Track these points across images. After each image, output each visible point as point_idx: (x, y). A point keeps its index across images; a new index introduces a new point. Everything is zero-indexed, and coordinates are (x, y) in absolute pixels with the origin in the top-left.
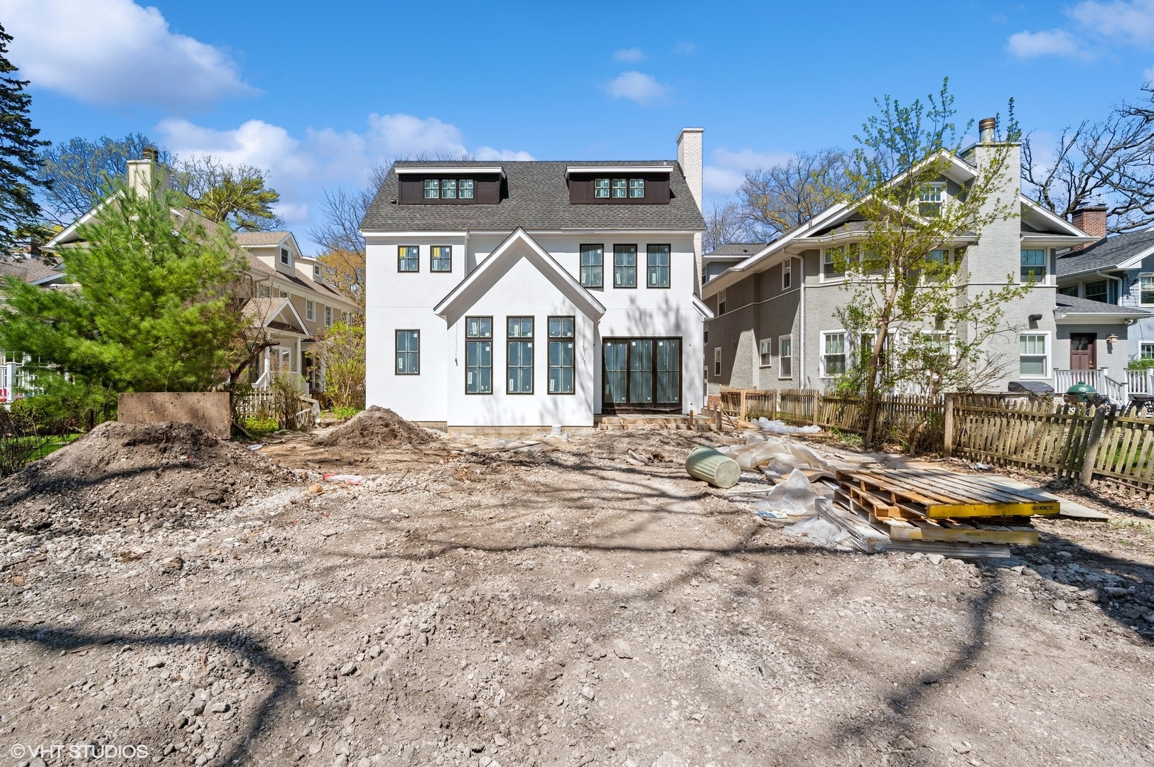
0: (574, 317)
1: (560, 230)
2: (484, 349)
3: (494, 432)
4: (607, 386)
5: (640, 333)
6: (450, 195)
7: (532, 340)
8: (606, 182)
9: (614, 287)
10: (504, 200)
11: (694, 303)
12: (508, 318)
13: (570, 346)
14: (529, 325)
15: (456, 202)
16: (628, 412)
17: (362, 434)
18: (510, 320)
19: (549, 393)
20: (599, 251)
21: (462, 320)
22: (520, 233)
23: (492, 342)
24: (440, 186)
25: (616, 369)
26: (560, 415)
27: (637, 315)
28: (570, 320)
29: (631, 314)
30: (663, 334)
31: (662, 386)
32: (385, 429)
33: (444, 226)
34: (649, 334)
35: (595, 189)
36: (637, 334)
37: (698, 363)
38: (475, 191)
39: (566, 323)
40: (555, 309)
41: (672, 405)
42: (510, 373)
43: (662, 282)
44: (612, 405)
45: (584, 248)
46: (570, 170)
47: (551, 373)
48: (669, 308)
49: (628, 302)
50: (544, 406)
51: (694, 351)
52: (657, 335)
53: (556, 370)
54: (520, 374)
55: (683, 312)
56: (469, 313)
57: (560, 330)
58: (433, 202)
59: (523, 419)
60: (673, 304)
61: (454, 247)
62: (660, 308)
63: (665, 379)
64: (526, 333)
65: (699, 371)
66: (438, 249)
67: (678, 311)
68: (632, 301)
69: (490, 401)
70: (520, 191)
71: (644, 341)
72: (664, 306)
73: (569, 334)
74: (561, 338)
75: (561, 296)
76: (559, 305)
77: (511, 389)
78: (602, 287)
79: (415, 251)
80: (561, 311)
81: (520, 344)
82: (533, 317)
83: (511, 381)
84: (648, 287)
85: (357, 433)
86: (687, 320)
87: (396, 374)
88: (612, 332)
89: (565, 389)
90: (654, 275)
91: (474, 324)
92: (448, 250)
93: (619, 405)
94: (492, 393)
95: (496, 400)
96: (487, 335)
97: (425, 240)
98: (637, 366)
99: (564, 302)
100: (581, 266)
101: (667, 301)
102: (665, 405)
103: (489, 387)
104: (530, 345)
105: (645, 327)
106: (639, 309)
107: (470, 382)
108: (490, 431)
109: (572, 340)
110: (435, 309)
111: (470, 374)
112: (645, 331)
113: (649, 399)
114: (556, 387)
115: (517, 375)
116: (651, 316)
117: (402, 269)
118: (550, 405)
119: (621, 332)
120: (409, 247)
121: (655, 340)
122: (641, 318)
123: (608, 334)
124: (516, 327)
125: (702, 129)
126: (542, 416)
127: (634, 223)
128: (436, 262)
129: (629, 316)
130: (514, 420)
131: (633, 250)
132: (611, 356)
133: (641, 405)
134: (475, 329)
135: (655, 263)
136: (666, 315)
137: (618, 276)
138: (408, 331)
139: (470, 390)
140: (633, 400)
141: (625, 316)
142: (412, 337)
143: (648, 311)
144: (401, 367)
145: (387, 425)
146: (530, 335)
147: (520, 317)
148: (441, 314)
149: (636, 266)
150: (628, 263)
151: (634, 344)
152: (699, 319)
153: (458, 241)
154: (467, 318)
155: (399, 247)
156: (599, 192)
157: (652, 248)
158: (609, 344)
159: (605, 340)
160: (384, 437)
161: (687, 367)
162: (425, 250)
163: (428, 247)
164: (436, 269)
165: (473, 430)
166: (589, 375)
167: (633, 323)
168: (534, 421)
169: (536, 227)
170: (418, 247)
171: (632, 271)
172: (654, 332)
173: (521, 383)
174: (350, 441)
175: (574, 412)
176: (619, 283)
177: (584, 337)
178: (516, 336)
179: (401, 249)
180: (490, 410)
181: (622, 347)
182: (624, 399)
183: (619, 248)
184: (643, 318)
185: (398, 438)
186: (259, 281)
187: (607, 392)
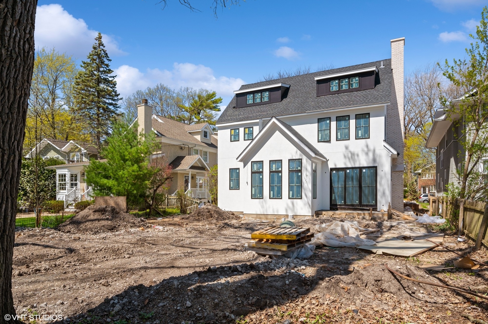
0: (301, 159)
1: (306, 113)
2: (259, 177)
3: (264, 217)
4: (333, 195)
5: (352, 165)
6: (258, 101)
7: (281, 172)
8: (337, 82)
9: (337, 140)
10: (284, 99)
11: (384, 146)
12: (270, 161)
13: (300, 174)
14: (280, 164)
15: (262, 104)
16: (344, 209)
17: (198, 215)
18: (271, 162)
19: (289, 198)
20: (328, 122)
21: (250, 163)
22: (274, 120)
23: (263, 173)
24: (254, 97)
25: (338, 186)
26: (295, 210)
27: (350, 155)
28: (300, 161)
29: (346, 155)
30: (365, 165)
31: (365, 195)
32: (208, 213)
33: (251, 117)
34: (357, 165)
35: (330, 86)
36: (350, 166)
37: (388, 181)
38: (270, 97)
39: (298, 163)
40: (292, 156)
41: (371, 206)
42: (271, 188)
43: (365, 135)
44: (336, 205)
45: (319, 120)
46: (316, 79)
47: (290, 188)
48: (369, 150)
49: (344, 149)
50: (288, 205)
51: (385, 174)
52: (361, 166)
53: (292, 187)
54: (276, 189)
55: (378, 152)
56: (253, 160)
57: (295, 166)
58: (251, 105)
59: (277, 211)
60: (371, 148)
61: (254, 127)
62: (363, 150)
63: (366, 191)
64: (279, 169)
65: (388, 186)
66: (247, 129)
67: (374, 151)
68: (347, 148)
69: (262, 202)
70: (294, 93)
71: (354, 169)
72: (366, 149)
73: (299, 168)
74: (295, 170)
75: (295, 149)
76: (294, 154)
77: (272, 196)
78: (330, 140)
79: (238, 131)
80: (295, 156)
81: (276, 173)
82: (281, 160)
83: (272, 192)
84: (356, 139)
85: (196, 215)
86: (380, 156)
87: (230, 189)
88: (335, 165)
89: (297, 196)
90: (360, 132)
91: (255, 165)
92: (251, 129)
93: (340, 205)
94: (263, 198)
95: (265, 201)
96: (261, 170)
97: (241, 126)
98: (350, 184)
99: (297, 152)
100: (318, 131)
101: (367, 146)
102: (367, 206)
103: (261, 195)
104: (280, 174)
105: (354, 161)
106: (350, 152)
107: (253, 193)
108: (262, 217)
109: (300, 171)
110: (237, 159)
111: (253, 189)
112: (355, 164)
113: (357, 202)
114: (293, 196)
115: (274, 189)
116: (358, 155)
117: (232, 140)
118: (291, 205)
119: (341, 165)
120: (235, 129)
121: (361, 168)
122: (352, 157)
123: (333, 167)
124: (274, 166)
125: (404, 38)
126: (286, 211)
127: (347, 104)
128: (246, 135)
129: (345, 157)
130: (274, 212)
131: (347, 119)
132: (335, 179)
133: (352, 205)
134: (255, 169)
135: (360, 125)
136: (367, 154)
137: (339, 134)
138: (235, 169)
139: (253, 197)
140: (348, 203)
141: (343, 157)
142: (236, 172)
143: (356, 153)
144: (232, 186)
145: (209, 212)
146: (280, 169)
147: (276, 161)
148: (241, 161)
149: (349, 128)
150: (345, 126)
151: (348, 171)
152: (388, 155)
153: (256, 124)
154: (252, 162)
155: (231, 130)
156: (332, 88)
157: (358, 117)
158: (334, 172)
159: (332, 170)
160: (207, 217)
161: (380, 184)
162: (242, 130)
163: (243, 128)
164: (246, 139)
165: (255, 216)
166: (309, 189)
167: (347, 160)
168: (283, 212)
169: (294, 113)
170: (239, 129)
171: (347, 131)
172: (360, 164)
173: (276, 194)
174: (193, 218)
175: (302, 209)
176: (339, 137)
177: (306, 169)
178: (274, 170)
179: (232, 130)
180: (263, 207)
181: (342, 173)
182: (343, 202)
183: (339, 119)
184: (353, 157)
185: (213, 217)
186: (192, 147)
187: (333, 198)
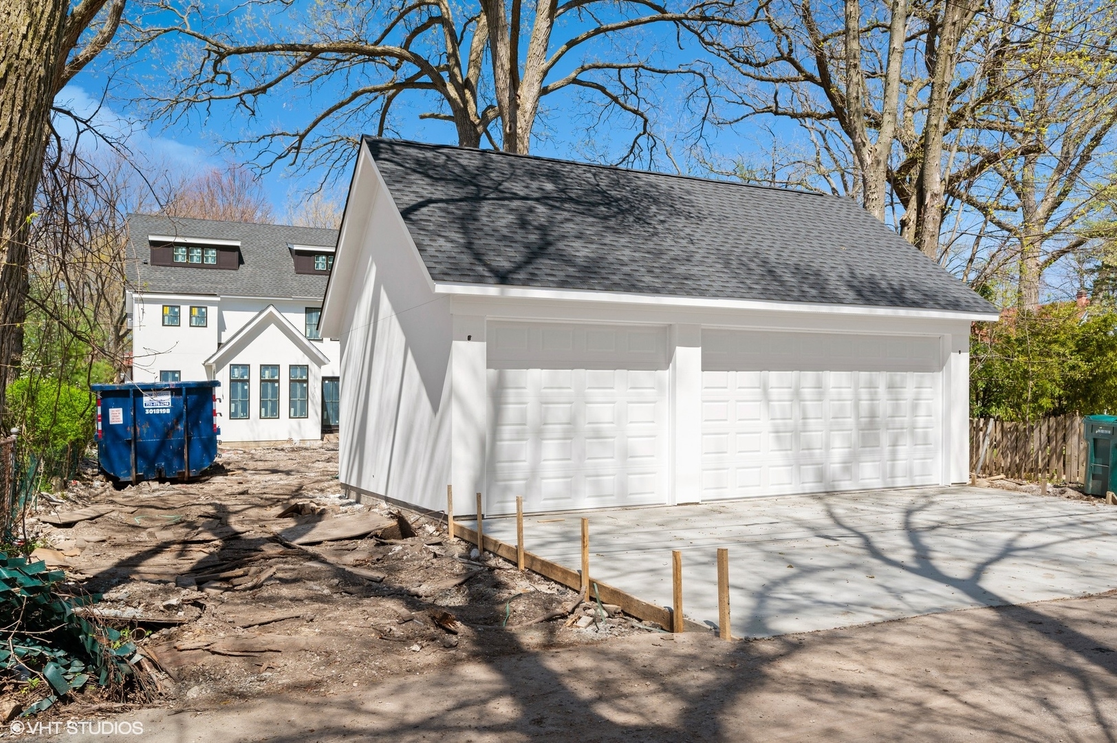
0: (308, 366)
1: (290, 297)
2: (243, 388)
3: (255, 445)
4: (325, 413)
6: (196, 260)
7: (278, 381)
10: (241, 267)
12: (261, 365)
13: (305, 385)
14: (276, 371)
15: (202, 266)
18: (263, 367)
19: (290, 417)
21: (227, 367)
22: (271, 309)
23: (249, 382)
24: (187, 253)
28: (305, 367)
33: (199, 290)
35: (315, 263)
38: (218, 258)
39: (302, 370)
40: (295, 361)
42: (262, 404)
44: (329, 426)
45: (309, 310)
47: (292, 404)
53: (295, 402)
54: (270, 404)
56: (232, 362)
57: (298, 374)
58: (183, 266)
61: (208, 307)
64: (274, 377)
66: (196, 310)
69: (247, 424)
70: (252, 259)
73: (304, 378)
74: (299, 380)
76: (297, 357)
77: (263, 415)
78: (322, 340)
79: (176, 310)
80: (299, 361)
81: (269, 385)
82: (279, 366)
83: (263, 409)
89: (301, 414)
91: (236, 370)
92: (203, 311)
94: (249, 418)
95: (252, 423)
96: (246, 378)
97: (185, 302)
99: (300, 355)
100: (305, 325)
103: (246, 414)
104: (276, 385)
107: (233, 410)
108: (252, 445)
109: (306, 381)
111: (233, 405)
114: (295, 413)
115: (267, 405)
117: (166, 324)
119: (334, 374)
120: (171, 307)
123: (326, 375)
124: (267, 372)
128: (194, 319)
132: (327, 391)
134: (237, 374)
138: (171, 372)
139: (233, 416)
142: (174, 377)
146: (276, 378)
147: (270, 365)
153: (212, 304)
154: (231, 365)
155: (163, 306)
156: (317, 265)
158: (326, 382)
159: (324, 379)
162: (185, 310)
163: (188, 307)
164: (194, 324)
165: (240, 444)
169: (272, 294)
170: (179, 307)
173: (271, 411)
177: (313, 379)
178: (267, 378)
179: (165, 308)
187: (325, 417)
